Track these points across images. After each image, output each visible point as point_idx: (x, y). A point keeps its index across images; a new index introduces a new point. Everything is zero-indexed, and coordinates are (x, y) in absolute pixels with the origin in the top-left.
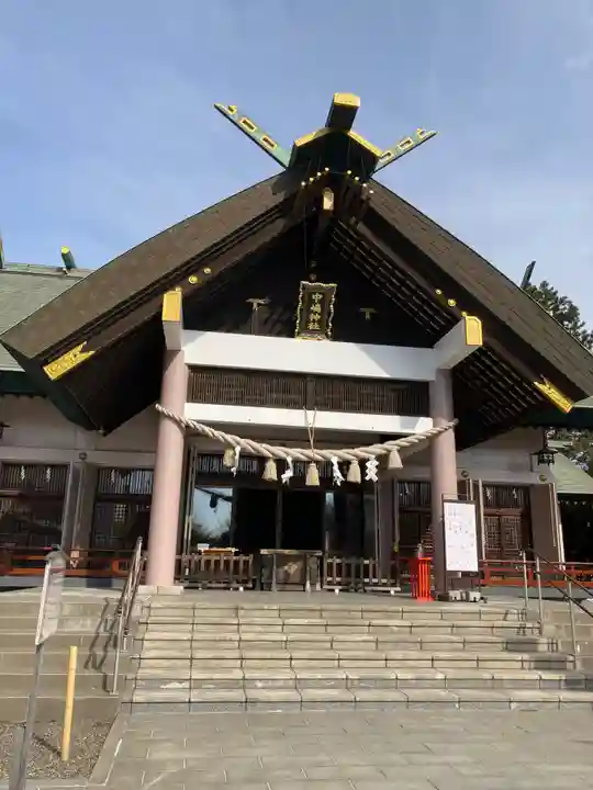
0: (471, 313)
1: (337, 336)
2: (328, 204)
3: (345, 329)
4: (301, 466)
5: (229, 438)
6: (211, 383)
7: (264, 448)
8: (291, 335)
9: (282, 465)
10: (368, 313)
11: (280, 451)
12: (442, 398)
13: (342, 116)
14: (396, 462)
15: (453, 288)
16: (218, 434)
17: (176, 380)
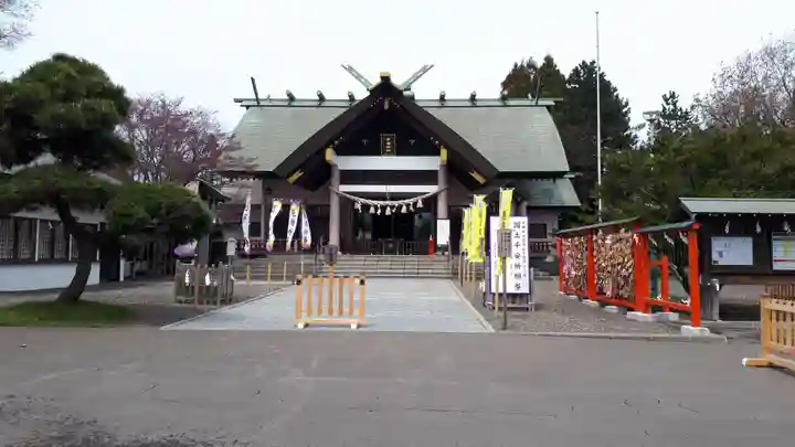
0: (445, 147)
1: (399, 154)
2: (386, 107)
3: (401, 150)
4: (384, 208)
5: (356, 198)
6: (350, 177)
7: (370, 202)
8: (379, 154)
9: (376, 208)
10: (412, 142)
11: (375, 202)
12: (441, 177)
13: (386, 79)
14: (420, 205)
15: (437, 137)
16: (353, 197)
17: (336, 177)
